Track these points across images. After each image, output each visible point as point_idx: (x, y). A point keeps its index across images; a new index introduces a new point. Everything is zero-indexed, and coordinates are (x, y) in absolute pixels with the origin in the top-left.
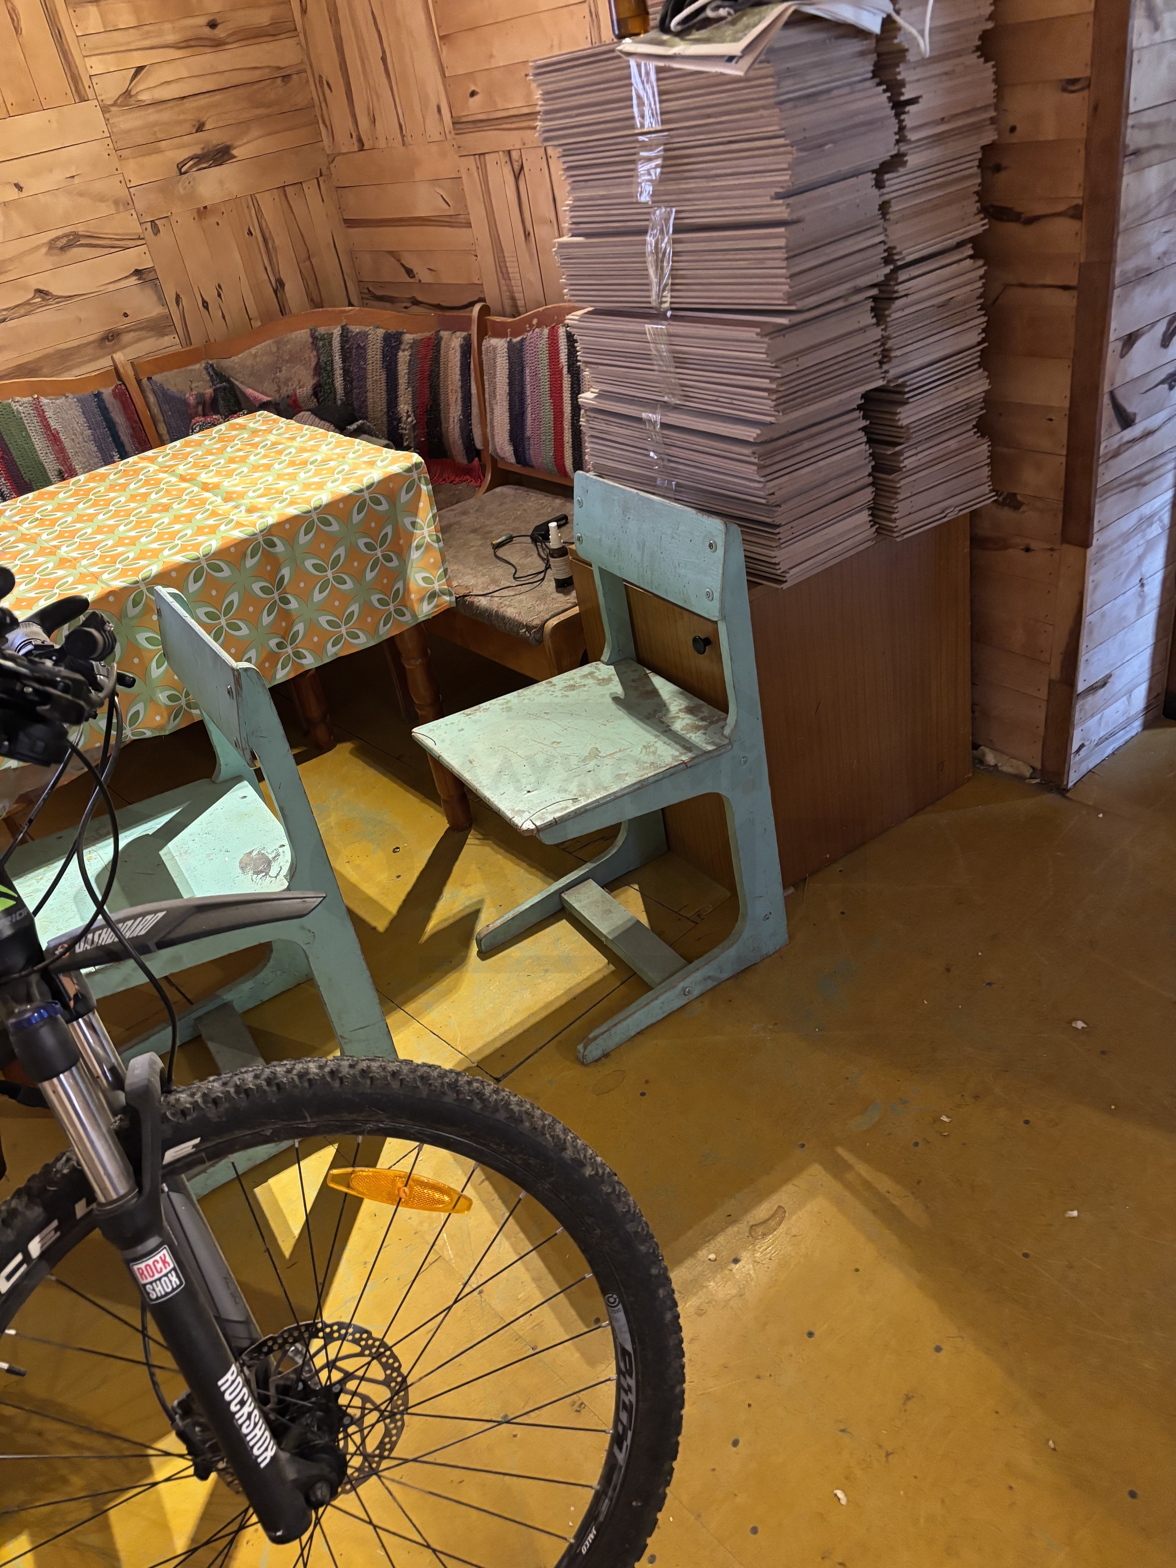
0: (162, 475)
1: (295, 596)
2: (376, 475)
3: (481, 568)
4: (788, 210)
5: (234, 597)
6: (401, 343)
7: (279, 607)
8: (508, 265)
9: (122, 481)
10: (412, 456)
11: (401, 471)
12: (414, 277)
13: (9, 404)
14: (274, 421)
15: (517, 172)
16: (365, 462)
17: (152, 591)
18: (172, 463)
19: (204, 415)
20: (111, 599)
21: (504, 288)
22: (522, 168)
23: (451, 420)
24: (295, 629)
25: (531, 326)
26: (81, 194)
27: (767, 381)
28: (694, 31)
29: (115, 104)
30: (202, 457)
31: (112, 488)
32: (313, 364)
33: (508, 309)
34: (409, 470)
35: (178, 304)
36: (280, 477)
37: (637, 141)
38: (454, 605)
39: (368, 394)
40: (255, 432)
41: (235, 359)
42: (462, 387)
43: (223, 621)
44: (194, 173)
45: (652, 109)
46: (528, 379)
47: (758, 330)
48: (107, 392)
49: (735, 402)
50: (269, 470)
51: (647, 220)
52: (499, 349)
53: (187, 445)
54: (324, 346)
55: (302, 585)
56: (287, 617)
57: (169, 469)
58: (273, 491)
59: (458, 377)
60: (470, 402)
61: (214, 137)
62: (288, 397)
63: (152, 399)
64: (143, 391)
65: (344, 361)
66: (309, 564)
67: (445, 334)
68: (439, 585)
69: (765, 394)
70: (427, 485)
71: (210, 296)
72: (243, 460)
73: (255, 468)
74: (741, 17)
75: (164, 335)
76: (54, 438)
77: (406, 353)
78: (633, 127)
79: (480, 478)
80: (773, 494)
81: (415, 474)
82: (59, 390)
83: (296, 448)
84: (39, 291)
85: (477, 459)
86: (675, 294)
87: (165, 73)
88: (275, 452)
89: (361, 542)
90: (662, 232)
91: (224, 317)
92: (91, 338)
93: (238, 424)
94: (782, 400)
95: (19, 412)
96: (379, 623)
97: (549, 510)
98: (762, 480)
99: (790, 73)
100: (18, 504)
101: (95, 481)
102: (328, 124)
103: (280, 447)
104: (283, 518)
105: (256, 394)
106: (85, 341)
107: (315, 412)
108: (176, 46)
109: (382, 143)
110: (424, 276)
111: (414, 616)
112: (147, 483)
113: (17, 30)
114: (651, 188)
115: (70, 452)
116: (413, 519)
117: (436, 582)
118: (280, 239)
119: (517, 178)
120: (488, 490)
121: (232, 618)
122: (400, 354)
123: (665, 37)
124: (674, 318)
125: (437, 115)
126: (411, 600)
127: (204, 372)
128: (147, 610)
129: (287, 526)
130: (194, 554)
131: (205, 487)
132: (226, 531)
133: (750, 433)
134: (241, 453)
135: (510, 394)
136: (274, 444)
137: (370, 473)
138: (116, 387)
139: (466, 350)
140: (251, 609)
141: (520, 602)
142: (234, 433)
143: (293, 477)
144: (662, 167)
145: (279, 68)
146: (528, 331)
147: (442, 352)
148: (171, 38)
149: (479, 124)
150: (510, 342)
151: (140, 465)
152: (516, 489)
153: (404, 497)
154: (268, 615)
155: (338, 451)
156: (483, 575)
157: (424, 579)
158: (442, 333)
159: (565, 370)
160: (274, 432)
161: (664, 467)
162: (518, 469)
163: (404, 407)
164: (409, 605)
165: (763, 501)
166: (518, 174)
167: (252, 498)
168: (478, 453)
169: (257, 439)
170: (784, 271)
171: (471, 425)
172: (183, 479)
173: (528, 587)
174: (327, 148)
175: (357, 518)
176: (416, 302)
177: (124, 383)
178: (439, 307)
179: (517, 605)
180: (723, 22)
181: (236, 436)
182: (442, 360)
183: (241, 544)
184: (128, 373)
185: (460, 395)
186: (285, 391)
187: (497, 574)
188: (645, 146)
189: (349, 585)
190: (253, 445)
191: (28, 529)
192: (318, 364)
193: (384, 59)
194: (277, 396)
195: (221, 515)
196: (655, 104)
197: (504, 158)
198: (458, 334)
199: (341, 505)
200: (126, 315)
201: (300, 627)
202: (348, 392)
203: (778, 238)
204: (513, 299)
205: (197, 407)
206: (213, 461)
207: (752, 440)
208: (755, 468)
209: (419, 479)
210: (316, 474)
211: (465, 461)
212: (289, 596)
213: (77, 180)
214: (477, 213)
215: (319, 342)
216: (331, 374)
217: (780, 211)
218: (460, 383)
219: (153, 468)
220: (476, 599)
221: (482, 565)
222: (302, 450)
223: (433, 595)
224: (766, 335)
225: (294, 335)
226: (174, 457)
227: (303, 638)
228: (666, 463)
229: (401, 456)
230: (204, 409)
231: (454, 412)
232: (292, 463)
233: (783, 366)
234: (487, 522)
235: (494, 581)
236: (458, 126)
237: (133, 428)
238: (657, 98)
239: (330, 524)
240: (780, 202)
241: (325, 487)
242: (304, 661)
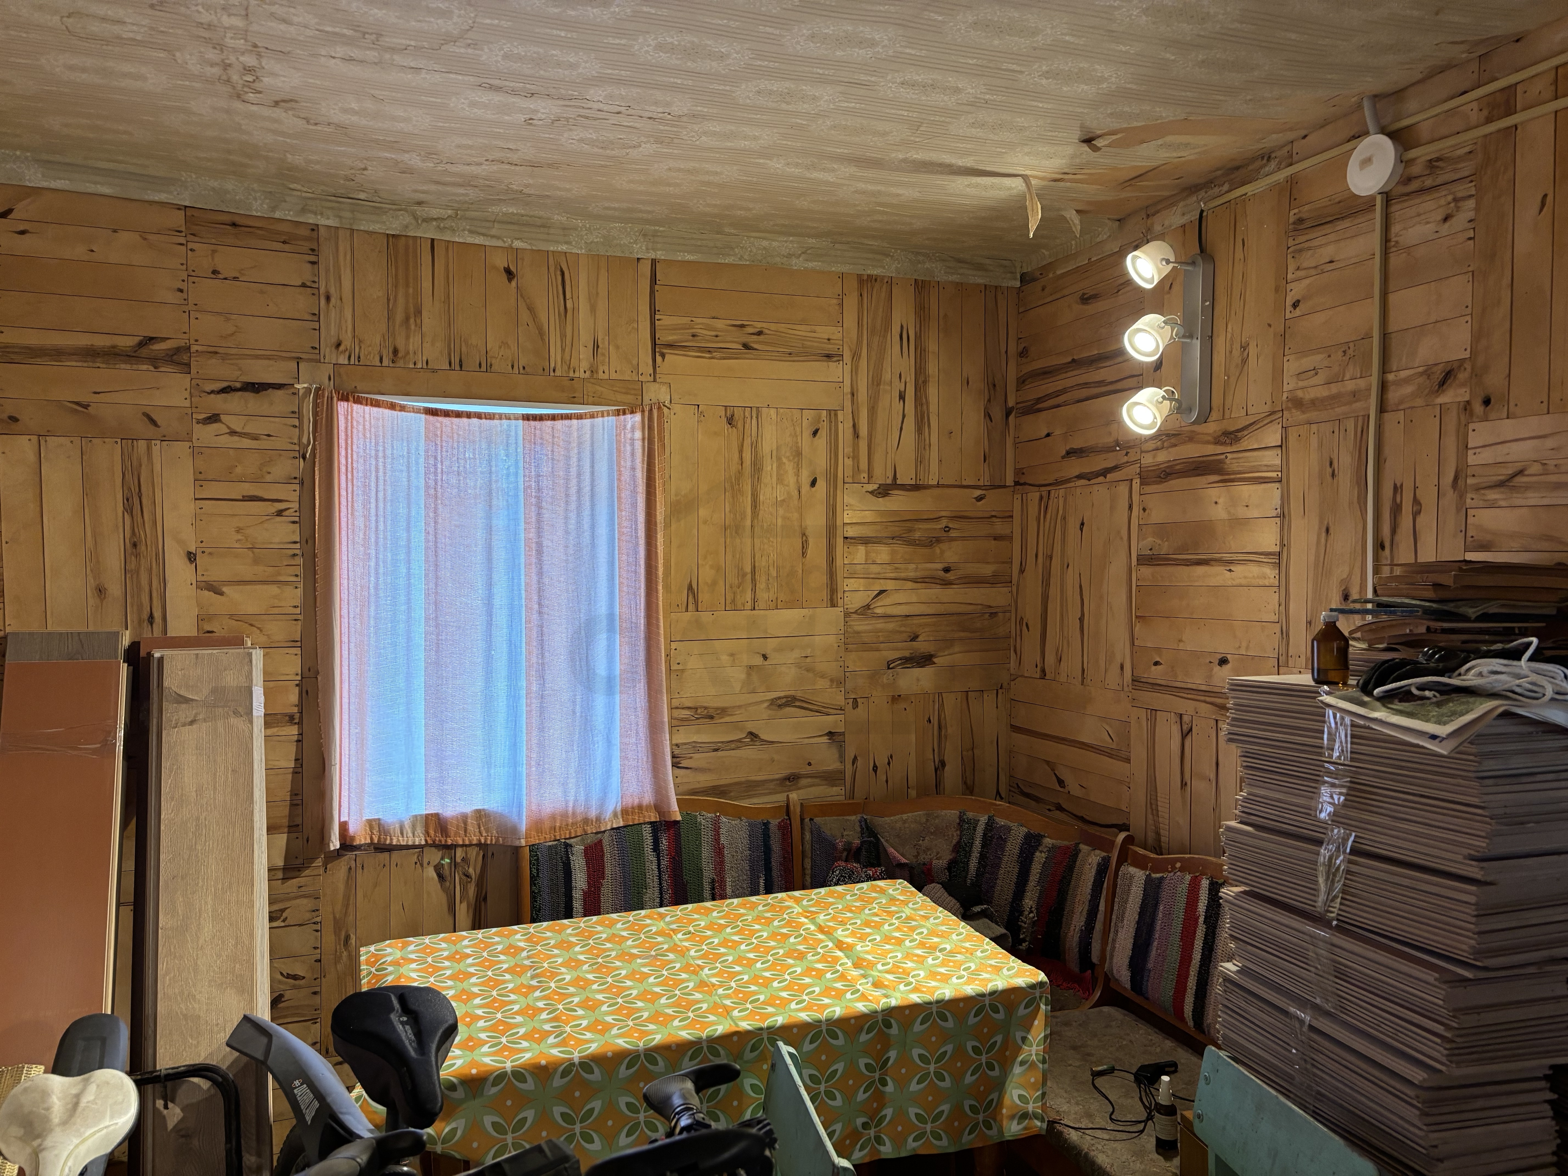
0: (803, 920)
1: (893, 1079)
2: (1000, 984)
3: (1075, 1094)
4: (1482, 873)
5: (840, 1067)
6: (1040, 844)
7: (877, 1088)
8: (1159, 803)
9: (768, 915)
10: (1038, 974)
11: (1024, 985)
12: (1064, 787)
13: (696, 816)
14: (911, 892)
15: (1185, 732)
16: (991, 966)
17: (773, 1042)
18: (813, 909)
19: (846, 861)
20: (735, 1038)
21: (1150, 822)
22: (1191, 730)
23: (1072, 928)
24: (883, 1113)
25: (1173, 868)
26: (808, 670)
27: (1442, 1028)
28: (1396, 701)
29: (856, 612)
30: (841, 912)
31: (758, 919)
32: (954, 842)
33: (1150, 841)
34: (1032, 987)
35: (853, 763)
36: (908, 956)
37: (1323, 767)
38: (1044, 1133)
39: (998, 881)
40: (893, 899)
41: (887, 819)
42: (1090, 901)
43: (822, 1087)
44: (898, 669)
45: (1342, 747)
46: (1160, 915)
47: (1437, 975)
48: (774, 822)
49: (1400, 1034)
50: (900, 945)
51: (1324, 834)
52: (1136, 878)
53: (830, 894)
54: (968, 829)
55: (903, 1071)
56: (880, 1098)
57: (811, 916)
58: (901, 970)
59: (1089, 891)
60: (1096, 917)
61: (922, 646)
62: (924, 864)
63: (808, 836)
64: (802, 828)
65: (983, 847)
66: (916, 1052)
67: (1084, 848)
68: (1034, 1108)
69: (1438, 1040)
70: (1046, 1005)
71: (882, 761)
72: (877, 926)
73: (887, 939)
74: (1447, 701)
75: (833, 786)
76: (719, 851)
77: (1043, 854)
78: (1321, 754)
79: (1090, 991)
80: (1435, 1147)
81: (1037, 993)
82: (738, 813)
83: (928, 929)
84: (751, 733)
85: (1090, 971)
86: (1343, 908)
87: (900, 597)
88: (907, 927)
89: (969, 1045)
90: (1338, 848)
91: (887, 781)
92: (777, 776)
93: (879, 887)
94: (1457, 1052)
95: (700, 824)
96: (965, 1129)
97: (1158, 1050)
98: (1425, 1128)
99: (1492, 755)
100: (678, 913)
101: (745, 908)
102: (1019, 653)
103: (914, 923)
104: (905, 1003)
105: (897, 854)
106: (771, 777)
107: (947, 887)
108: (915, 581)
109: (1063, 678)
110: (1074, 789)
111: (1001, 1131)
112: (789, 923)
113: (804, 554)
114: (1332, 810)
115: (727, 866)
116: (1024, 1034)
117: (1031, 1103)
118: (952, 729)
119: (1184, 736)
120: (1095, 1006)
121: (830, 1086)
122: (1037, 854)
123: (1366, 699)
124: (1339, 929)
125: (1119, 670)
126: (1002, 1114)
127: (858, 824)
128: (762, 1058)
129: (907, 1012)
130: (818, 1016)
131: (840, 945)
132: (850, 1000)
133: (1418, 1075)
134: (877, 919)
135: (1138, 923)
136: (909, 918)
137: (995, 980)
138: (783, 821)
139: (1102, 869)
140: (851, 1082)
141: (1114, 1150)
142: (874, 895)
143: (921, 960)
144: (1347, 795)
145: (990, 607)
146: (1170, 872)
147: (1078, 863)
148: (912, 574)
149: (1155, 687)
150: (1148, 876)
151: (787, 904)
152: (1125, 1015)
153: (1022, 1011)
154: (864, 1093)
155: (967, 945)
156: (1077, 1104)
157: (1020, 1096)
158: (1082, 846)
159: (1201, 919)
160: (910, 905)
161: (1306, 1069)
162: (1132, 995)
163: (1029, 902)
164: (998, 1118)
165: (1424, 1151)
166: (1186, 734)
167: (880, 972)
168: (1092, 966)
169: (893, 908)
170: (1472, 926)
171: (1091, 938)
172: (821, 929)
173: (1124, 1136)
174: (1012, 670)
175: (972, 1020)
176: (1060, 808)
177: (790, 819)
178: (1082, 819)
179: (1110, 1153)
180: (1428, 702)
181: (876, 898)
182: (1076, 870)
183: (862, 1018)
184: (796, 810)
185: (1086, 908)
186: (923, 858)
187: (1092, 1107)
188: (1329, 773)
189: (947, 1083)
190: (889, 913)
191: (681, 940)
192: (959, 842)
193: (1081, 620)
194: (915, 860)
195: (849, 981)
196: (1346, 742)
197: (1173, 718)
198: (1097, 852)
199: (961, 1005)
200: (810, 764)
201: (888, 1112)
202: (979, 874)
203: (1469, 894)
204: (1158, 834)
205: (842, 853)
206: (851, 918)
207: (1416, 1082)
208: (1417, 1112)
209: (1041, 998)
210: (943, 964)
211: (1076, 969)
212: (888, 1079)
213: (808, 660)
214: (1139, 753)
215: (965, 824)
216: (968, 855)
217: (1473, 870)
218: (1089, 897)
219: (798, 909)
220: (1066, 1130)
221: (1077, 1090)
222: (933, 933)
223: (1025, 1116)
224: (1445, 982)
225: (944, 812)
226: (818, 904)
227: (888, 1124)
228: (1309, 1066)
229: (1027, 970)
230: (847, 856)
231: (1077, 922)
232: (922, 945)
233: (1462, 1017)
234: (1089, 1042)
235: (1089, 1116)
236: (1136, 683)
237: (784, 858)
238: (1349, 739)
239: (947, 1020)
240: (1473, 863)
241: (949, 981)
242: (882, 1148)
